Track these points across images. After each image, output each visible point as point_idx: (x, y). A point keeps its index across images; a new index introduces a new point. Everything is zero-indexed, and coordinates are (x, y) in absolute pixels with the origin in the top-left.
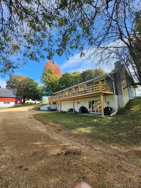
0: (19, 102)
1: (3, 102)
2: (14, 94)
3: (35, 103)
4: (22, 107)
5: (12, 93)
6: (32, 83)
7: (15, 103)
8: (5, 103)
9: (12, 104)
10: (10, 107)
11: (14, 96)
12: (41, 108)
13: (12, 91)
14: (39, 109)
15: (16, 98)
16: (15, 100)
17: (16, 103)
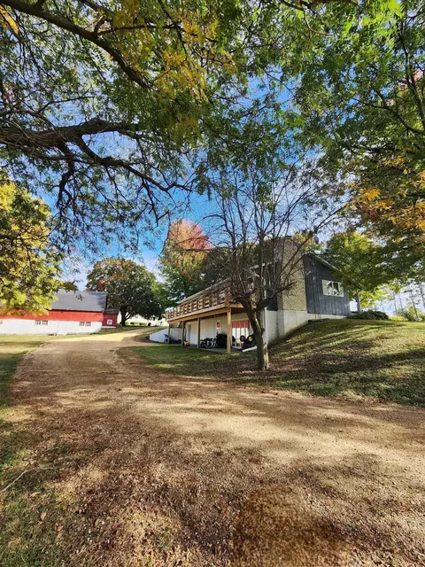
0: (110, 322)
1: (78, 323)
2: (100, 303)
3: (150, 324)
4: (115, 332)
5: (96, 302)
6: (141, 276)
7: (101, 323)
8: (82, 323)
9: (97, 326)
10: (91, 334)
11: (99, 309)
12: (152, 337)
13: (95, 296)
14: (147, 339)
15: (105, 314)
16: (101, 317)
17: (104, 323)
